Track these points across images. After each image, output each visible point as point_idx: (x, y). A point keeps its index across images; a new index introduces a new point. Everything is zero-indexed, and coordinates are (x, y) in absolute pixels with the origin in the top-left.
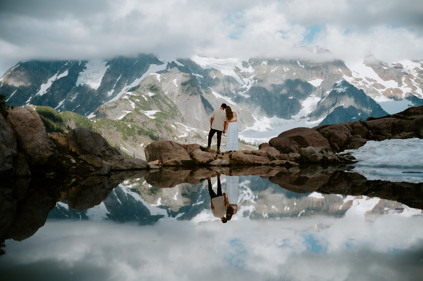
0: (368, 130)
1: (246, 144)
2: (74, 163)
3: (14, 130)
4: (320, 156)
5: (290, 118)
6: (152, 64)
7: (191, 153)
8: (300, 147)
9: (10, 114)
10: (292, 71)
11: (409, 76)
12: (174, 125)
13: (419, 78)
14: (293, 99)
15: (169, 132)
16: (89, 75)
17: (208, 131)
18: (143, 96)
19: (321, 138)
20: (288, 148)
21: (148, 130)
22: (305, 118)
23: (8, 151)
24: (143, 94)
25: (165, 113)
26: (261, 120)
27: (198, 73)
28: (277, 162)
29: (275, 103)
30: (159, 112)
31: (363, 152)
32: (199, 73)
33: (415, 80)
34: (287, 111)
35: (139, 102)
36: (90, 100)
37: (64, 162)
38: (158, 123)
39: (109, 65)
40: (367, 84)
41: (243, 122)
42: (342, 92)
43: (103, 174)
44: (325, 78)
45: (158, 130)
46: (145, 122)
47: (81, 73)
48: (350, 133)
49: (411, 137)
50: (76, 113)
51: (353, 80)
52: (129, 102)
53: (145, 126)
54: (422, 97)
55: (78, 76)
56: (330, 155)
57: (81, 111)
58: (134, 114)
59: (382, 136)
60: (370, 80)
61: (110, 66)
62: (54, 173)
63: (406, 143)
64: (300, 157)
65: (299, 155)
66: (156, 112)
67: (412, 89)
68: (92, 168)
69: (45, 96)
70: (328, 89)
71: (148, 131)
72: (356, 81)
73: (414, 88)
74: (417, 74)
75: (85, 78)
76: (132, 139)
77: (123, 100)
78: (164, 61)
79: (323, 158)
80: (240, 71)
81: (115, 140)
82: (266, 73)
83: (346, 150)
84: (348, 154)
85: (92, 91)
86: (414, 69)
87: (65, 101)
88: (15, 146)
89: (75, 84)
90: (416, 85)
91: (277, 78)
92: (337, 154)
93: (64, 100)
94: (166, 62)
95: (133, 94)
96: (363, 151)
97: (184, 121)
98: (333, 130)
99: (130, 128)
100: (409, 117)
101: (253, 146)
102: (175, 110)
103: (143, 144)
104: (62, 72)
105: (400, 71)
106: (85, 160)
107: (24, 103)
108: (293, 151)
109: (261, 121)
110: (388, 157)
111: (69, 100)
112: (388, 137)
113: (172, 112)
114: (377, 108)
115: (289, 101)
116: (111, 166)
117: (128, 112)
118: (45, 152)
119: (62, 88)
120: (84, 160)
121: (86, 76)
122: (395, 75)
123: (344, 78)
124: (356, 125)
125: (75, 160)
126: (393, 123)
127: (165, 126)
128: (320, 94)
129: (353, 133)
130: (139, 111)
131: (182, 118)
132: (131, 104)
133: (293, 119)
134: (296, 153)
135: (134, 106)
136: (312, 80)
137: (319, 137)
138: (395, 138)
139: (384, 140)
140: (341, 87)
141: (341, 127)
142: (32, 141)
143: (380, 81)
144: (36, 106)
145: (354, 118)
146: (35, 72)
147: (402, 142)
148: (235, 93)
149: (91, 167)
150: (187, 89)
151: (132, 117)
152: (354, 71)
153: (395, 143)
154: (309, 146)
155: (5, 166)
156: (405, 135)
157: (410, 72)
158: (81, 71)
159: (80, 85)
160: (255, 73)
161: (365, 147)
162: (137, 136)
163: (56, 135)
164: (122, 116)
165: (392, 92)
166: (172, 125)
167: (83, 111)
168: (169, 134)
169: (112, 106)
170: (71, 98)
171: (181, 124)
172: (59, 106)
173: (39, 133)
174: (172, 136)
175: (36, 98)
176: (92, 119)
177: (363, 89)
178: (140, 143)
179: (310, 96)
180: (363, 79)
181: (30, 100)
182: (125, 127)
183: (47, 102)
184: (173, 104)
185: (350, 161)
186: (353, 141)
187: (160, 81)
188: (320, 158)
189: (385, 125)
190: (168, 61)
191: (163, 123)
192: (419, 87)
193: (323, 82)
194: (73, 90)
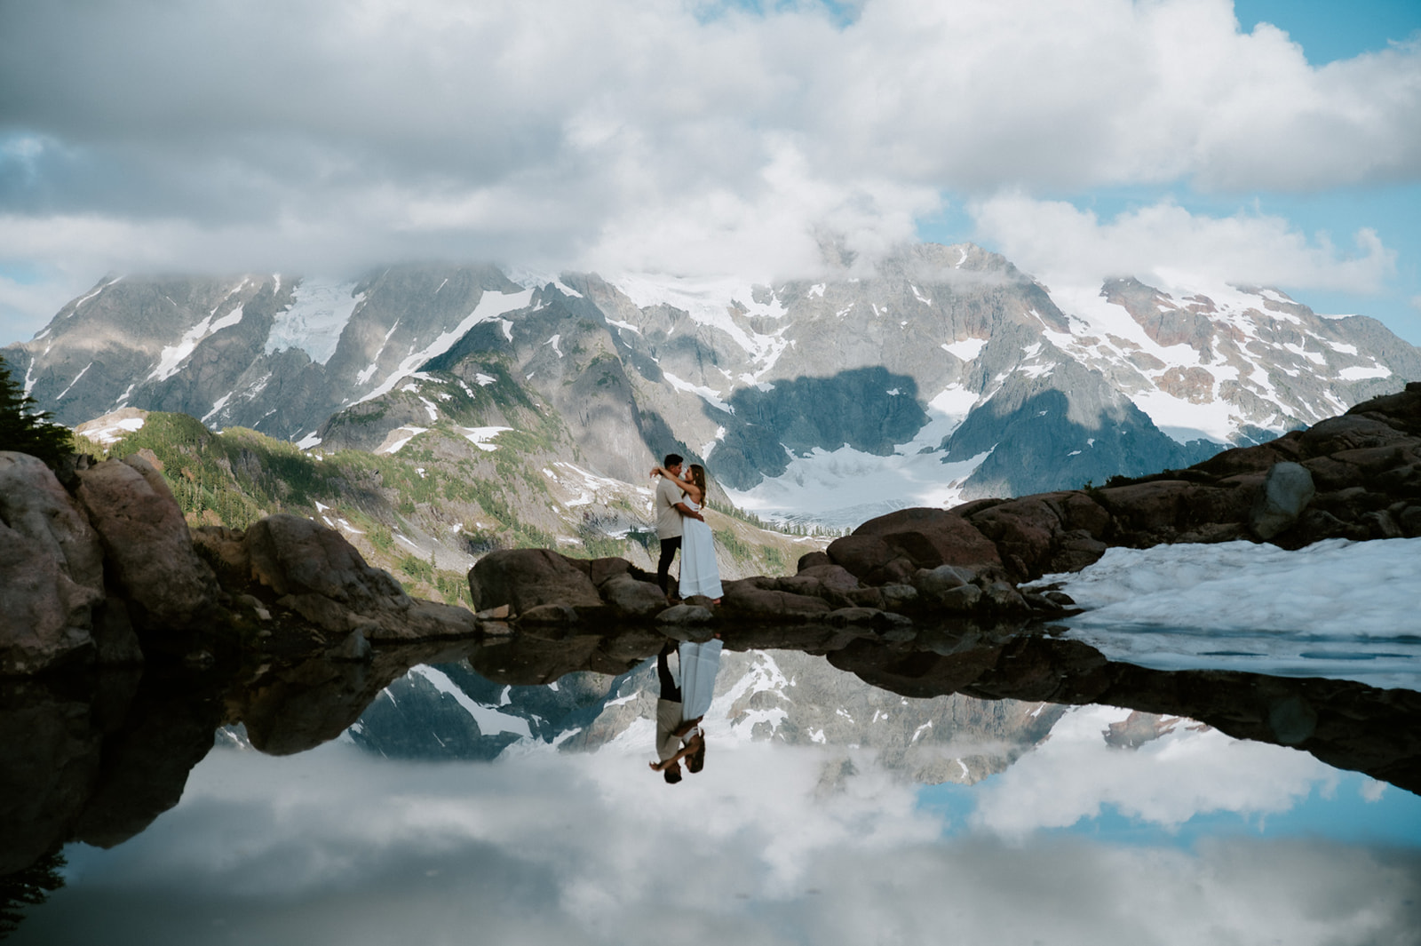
0: (1111, 516)
1: (762, 528)
2: (267, 621)
3: (96, 529)
4: (973, 593)
5: (891, 452)
6: (488, 290)
7: (603, 583)
8: (918, 567)
9: (86, 482)
10: (896, 316)
11: (1232, 333)
12: (552, 470)
13: (1258, 338)
14: (898, 397)
15: (536, 489)
16: (303, 322)
17: (652, 489)
18: (462, 384)
19: (977, 540)
20: (880, 567)
21: (474, 484)
22: (933, 452)
23: (79, 593)
24: (462, 379)
25: (525, 434)
26: (806, 457)
27: (623, 319)
28: (851, 612)
29: (845, 408)
30: (507, 432)
31: (1094, 583)
32: (625, 318)
33: (1249, 344)
34: (880, 430)
35: (449, 403)
36: (307, 393)
37: (238, 617)
38: (506, 464)
39: (362, 294)
40: (1112, 353)
41: (752, 463)
42: (1040, 376)
43: (349, 657)
44: (992, 335)
45: (504, 485)
46: (466, 461)
47: (280, 316)
48: (1059, 526)
49: (1231, 537)
50: (265, 432)
51: (1073, 342)
52: (421, 401)
53: (467, 472)
54: (1267, 394)
55: (271, 324)
56: (1002, 591)
57: (278, 428)
58: (435, 437)
59: (1149, 534)
60: (1121, 343)
61: (366, 294)
62: (209, 655)
63: (1217, 557)
64: (915, 595)
65: (914, 591)
66: (500, 432)
67: (1241, 372)
68: (315, 635)
69: (173, 382)
70: (999, 369)
71: (476, 488)
72: (1080, 346)
73: (1246, 369)
74: (1253, 328)
75: (292, 330)
76: (427, 511)
77: (404, 396)
78: (523, 281)
79: (981, 599)
80: (746, 312)
81: (379, 513)
82: (822, 321)
83: (1046, 573)
84: (1053, 587)
85: (312, 368)
86: (1245, 314)
87: (230, 397)
88: (99, 578)
89: (261, 347)
90: (1251, 358)
91: (855, 334)
92: (1022, 588)
93: (231, 393)
94: (529, 284)
95: (432, 379)
96: (1096, 580)
97: (581, 458)
98: (1009, 515)
99: (421, 479)
100: (1226, 480)
101: (781, 532)
102: (556, 426)
103: (461, 525)
104: (223, 310)
105: (1205, 317)
106: (298, 610)
107: (112, 402)
108: (894, 578)
109: (807, 460)
110: (1165, 600)
111: (244, 394)
112: (1167, 538)
113: (547, 432)
114: (1142, 424)
115: (887, 402)
116: (371, 629)
117: (417, 431)
118: (186, 595)
119: (223, 359)
120: (294, 611)
121: (294, 324)
122: (1191, 330)
123: (1045, 337)
124: (1076, 501)
125: (267, 612)
126: (1181, 497)
127: (526, 473)
128: (976, 381)
129: (1067, 526)
130: (449, 428)
131: (574, 451)
132: (426, 408)
133: (898, 454)
134: (905, 586)
135: (434, 413)
136: (955, 340)
137: (969, 537)
138: (1184, 541)
139: (1154, 545)
140: (1039, 364)
141: (1033, 508)
142: (146, 562)
143: (1149, 346)
144: (147, 412)
145: (1075, 453)
146: (144, 312)
147: (1206, 553)
148: (730, 378)
149: (315, 631)
150: (591, 366)
151: (429, 445)
152: (1075, 318)
153: (1186, 557)
154: (941, 563)
155: (68, 637)
156: (1214, 533)
157: (1234, 321)
158: (281, 311)
159: (277, 350)
160: (790, 320)
161: (1100, 567)
162: (442, 501)
163: (213, 535)
164: (398, 443)
165: (1182, 378)
166: (544, 470)
167: (286, 427)
168: (538, 495)
169: (370, 412)
170: (249, 388)
171: (572, 467)
172: (213, 412)
173: (168, 537)
174: (545, 502)
175: (146, 388)
176: (312, 452)
177: (1100, 368)
178: (451, 523)
179: (948, 387)
180: (1100, 341)
181: (130, 392)
182: (406, 475)
183: (180, 399)
184: (548, 410)
185: (1060, 607)
186: (1065, 549)
187: (510, 341)
188: (973, 600)
189: (1158, 503)
190: (534, 282)
191: (520, 465)
192: (1260, 365)
193: (986, 348)
194: (255, 365)
